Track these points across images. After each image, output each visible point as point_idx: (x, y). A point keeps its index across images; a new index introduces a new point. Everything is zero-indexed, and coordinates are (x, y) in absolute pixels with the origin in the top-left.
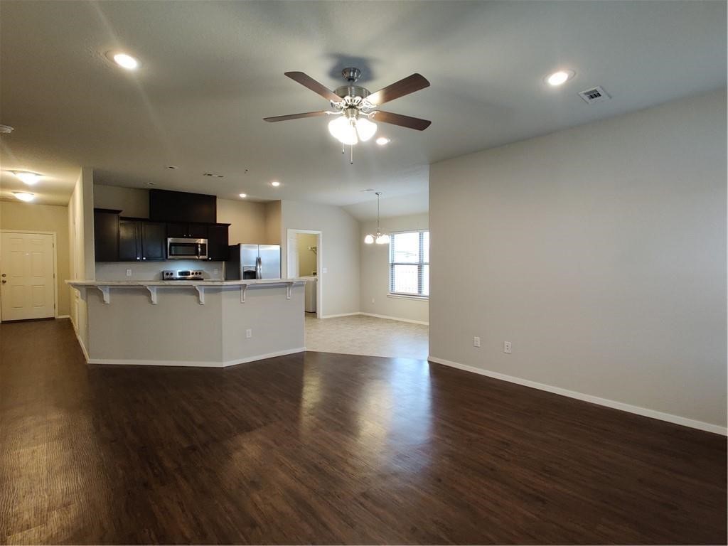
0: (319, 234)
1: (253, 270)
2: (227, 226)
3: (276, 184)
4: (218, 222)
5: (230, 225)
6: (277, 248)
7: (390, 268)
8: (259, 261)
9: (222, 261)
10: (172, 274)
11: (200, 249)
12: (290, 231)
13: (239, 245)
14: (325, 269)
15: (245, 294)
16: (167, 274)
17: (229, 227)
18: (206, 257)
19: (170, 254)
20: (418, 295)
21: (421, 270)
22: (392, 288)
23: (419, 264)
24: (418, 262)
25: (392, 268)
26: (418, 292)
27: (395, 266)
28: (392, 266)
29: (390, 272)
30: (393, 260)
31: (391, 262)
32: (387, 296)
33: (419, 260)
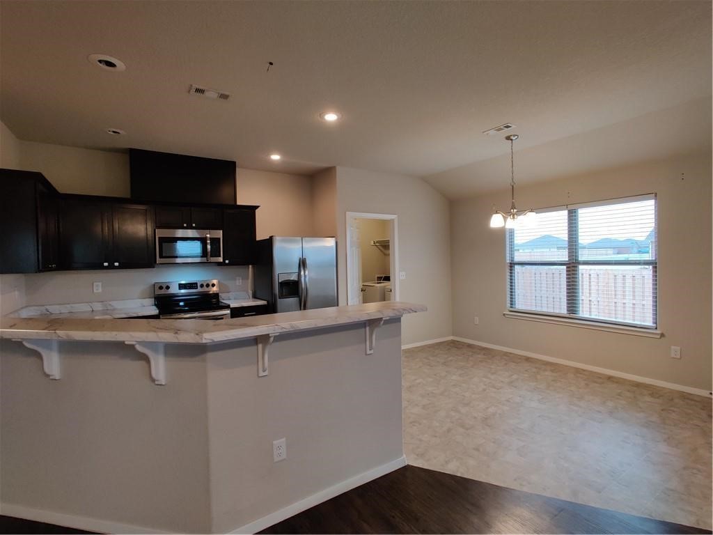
0: (393, 220)
1: (294, 277)
2: (252, 209)
3: (331, 117)
4: (239, 203)
5: (257, 207)
6: (330, 242)
7: (508, 271)
8: (303, 264)
9: (248, 264)
10: (168, 288)
11: (209, 247)
12: (349, 214)
13: (271, 238)
14: (404, 273)
15: (266, 355)
16: (161, 288)
17: (257, 211)
18: (221, 259)
19: (161, 257)
20: (568, 316)
21: (573, 274)
22: (512, 303)
23: (569, 264)
24: (566, 259)
25: (511, 270)
26: (568, 310)
27: (516, 267)
28: (511, 267)
29: (508, 277)
30: (512, 258)
31: (508, 261)
32: (504, 315)
33: (569, 256)
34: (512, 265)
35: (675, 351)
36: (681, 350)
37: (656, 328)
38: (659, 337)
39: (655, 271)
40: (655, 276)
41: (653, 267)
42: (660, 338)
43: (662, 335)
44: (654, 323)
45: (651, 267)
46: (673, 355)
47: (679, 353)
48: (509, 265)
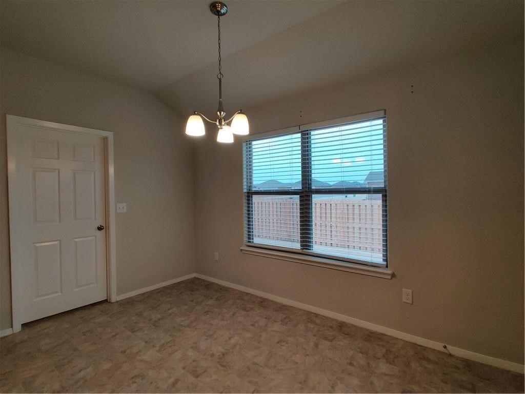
7: (245, 201)
20: (301, 251)
21: (306, 204)
22: (250, 237)
23: (302, 192)
24: (300, 187)
25: (248, 200)
26: (301, 246)
27: (254, 196)
28: (248, 197)
29: (245, 208)
30: (250, 187)
31: (245, 191)
32: (241, 250)
33: (302, 184)
34: (250, 194)
35: (406, 294)
36: (412, 292)
37: (387, 267)
38: (390, 277)
39: (385, 200)
40: (385, 206)
41: (383, 196)
42: (391, 279)
43: (393, 275)
44: (384, 260)
45: (381, 195)
46: (404, 300)
47: (410, 297)
48: (246, 194)
